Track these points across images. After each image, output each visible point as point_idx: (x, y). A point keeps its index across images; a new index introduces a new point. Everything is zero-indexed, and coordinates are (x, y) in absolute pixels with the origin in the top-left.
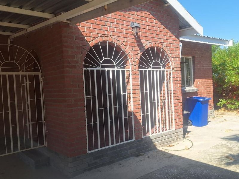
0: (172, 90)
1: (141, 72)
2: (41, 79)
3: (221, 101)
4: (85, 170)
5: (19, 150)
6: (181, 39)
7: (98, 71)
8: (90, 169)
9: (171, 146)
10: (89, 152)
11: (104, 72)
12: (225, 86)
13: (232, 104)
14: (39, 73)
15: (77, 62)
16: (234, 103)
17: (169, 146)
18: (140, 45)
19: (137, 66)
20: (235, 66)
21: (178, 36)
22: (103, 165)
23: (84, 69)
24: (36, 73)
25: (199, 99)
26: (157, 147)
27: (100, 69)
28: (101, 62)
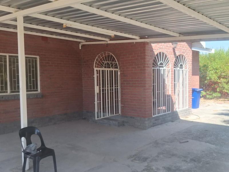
0: (188, 82)
1: (175, 70)
2: (119, 73)
3: (202, 93)
4: (152, 126)
5: (114, 114)
6: (192, 49)
7: (157, 69)
8: (154, 126)
9: (187, 118)
10: (153, 116)
11: (159, 69)
12: (206, 82)
13: (210, 95)
14: (118, 70)
15: (150, 64)
16: (212, 94)
17: (186, 118)
18: (175, 54)
19: (173, 66)
20: (215, 68)
21: (191, 48)
22: (158, 125)
23: (153, 68)
24: (116, 69)
25: (196, 90)
26: (180, 117)
27: (158, 68)
28: (159, 64)
